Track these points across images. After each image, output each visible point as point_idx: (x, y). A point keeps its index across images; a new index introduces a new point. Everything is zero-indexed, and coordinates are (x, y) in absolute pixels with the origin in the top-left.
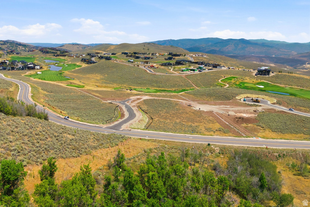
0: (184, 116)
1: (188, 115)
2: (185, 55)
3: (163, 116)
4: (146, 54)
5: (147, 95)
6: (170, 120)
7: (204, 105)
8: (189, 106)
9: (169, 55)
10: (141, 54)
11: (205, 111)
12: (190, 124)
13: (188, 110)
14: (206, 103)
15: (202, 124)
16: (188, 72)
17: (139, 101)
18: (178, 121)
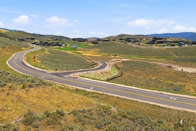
0: (162, 74)
1: (168, 74)
2: (166, 39)
3: (136, 73)
4: (136, 39)
5: (127, 58)
6: (144, 76)
7: (188, 68)
8: (169, 67)
9: (153, 39)
10: (132, 39)
11: (190, 72)
12: (170, 82)
13: (168, 70)
14: (190, 67)
15: (188, 84)
16: (168, 47)
17: (118, 62)
18: (153, 78)
